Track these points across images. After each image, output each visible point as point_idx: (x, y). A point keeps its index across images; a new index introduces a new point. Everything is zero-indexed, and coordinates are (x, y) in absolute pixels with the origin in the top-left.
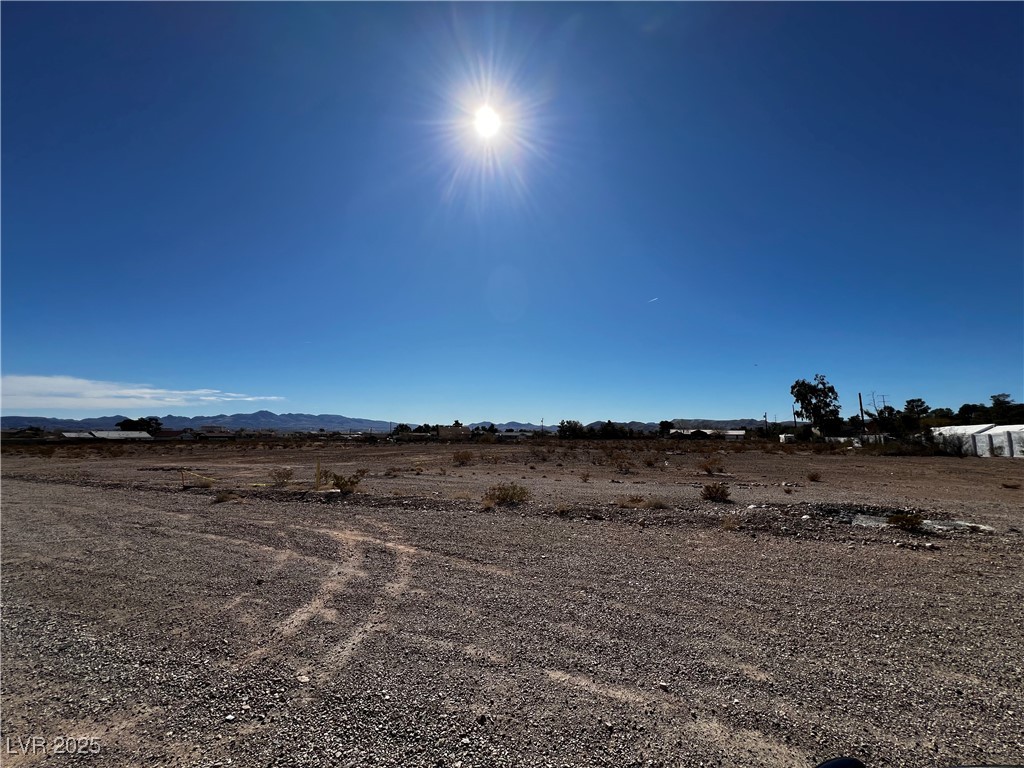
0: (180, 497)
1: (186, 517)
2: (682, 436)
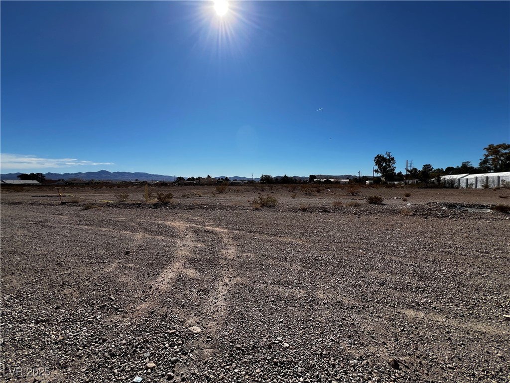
0: (60, 208)
1: (66, 217)
2: (319, 182)
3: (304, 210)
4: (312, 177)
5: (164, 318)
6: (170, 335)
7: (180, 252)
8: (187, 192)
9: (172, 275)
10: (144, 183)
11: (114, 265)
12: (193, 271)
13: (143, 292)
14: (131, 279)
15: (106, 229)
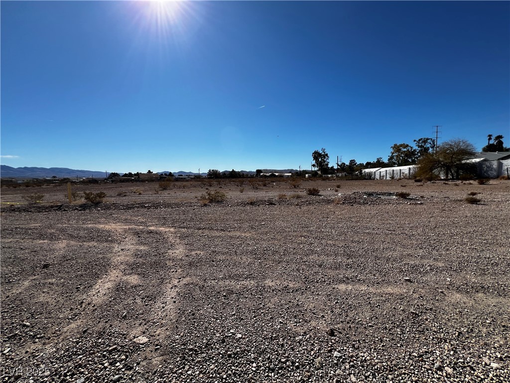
2: (266, 176)
3: (252, 204)
4: (259, 171)
5: (100, 334)
6: (110, 352)
7: (119, 258)
8: (124, 190)
9: (109, 285)
10: (65, 181)
11: (26, 283)
12: (136, 277)
13: (71, 309)
14: (53, 297)
15: (11, 240)
